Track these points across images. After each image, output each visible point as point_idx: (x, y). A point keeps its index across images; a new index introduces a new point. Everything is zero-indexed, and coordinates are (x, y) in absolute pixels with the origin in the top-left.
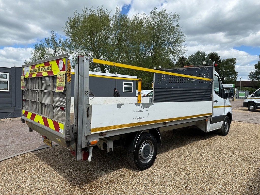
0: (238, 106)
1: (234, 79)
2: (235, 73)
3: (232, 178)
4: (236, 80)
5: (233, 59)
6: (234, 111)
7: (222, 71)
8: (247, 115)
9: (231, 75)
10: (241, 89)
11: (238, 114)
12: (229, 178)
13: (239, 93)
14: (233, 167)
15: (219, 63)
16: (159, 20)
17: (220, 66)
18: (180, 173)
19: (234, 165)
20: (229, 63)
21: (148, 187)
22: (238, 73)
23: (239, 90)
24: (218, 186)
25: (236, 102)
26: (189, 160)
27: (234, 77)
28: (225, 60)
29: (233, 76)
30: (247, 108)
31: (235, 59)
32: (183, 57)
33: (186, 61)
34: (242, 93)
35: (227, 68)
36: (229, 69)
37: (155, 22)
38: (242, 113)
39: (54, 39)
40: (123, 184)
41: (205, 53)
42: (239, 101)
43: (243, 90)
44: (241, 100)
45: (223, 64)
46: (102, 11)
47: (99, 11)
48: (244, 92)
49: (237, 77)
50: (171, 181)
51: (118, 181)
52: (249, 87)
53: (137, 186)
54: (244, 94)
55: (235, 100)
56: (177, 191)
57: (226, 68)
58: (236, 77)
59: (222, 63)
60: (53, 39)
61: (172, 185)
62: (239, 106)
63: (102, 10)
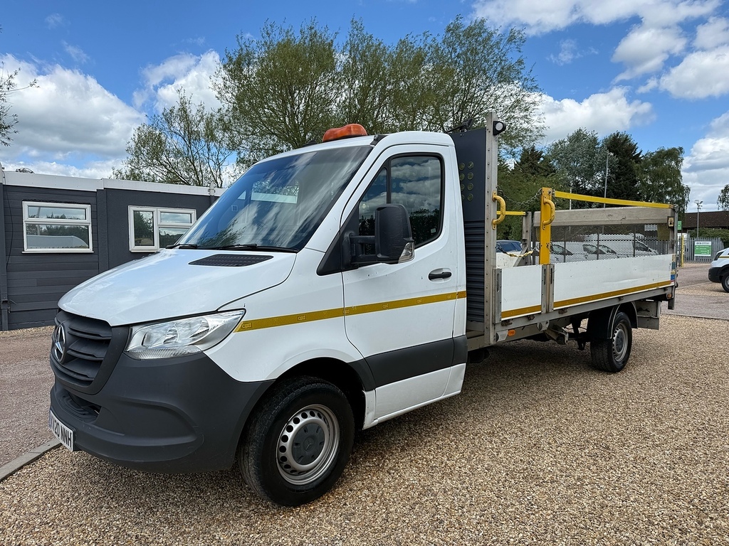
0: (692, 281)
1: (680, 206)
2: (682, 191)
3: (695, 438)
4: (684, 210)
5: (674, 149)
6: (685, 292)
7: (644, 184)
8: (722, 302)
9: (670, 195)
10: (700, 235)
11: (696, 301)
12: (687, 436)
13: (696, 244)
14: (695, 415)
15: (637, 162)
16: (468, 50)
17: (638, 169)
18: (567, 428)
19: (697, 412)
20: (662, 163)
21: (498, 455)
22: (689, 189)
23: (693, 236)
24: (661, 453)
25: (686, 270)
26: (583, 403)
27: (678, 202)
28: (652, 154)
29: (674, 199)
30: (719, 286)
31: (681, 149)
32: (533, 149)
33: (542, 159)
34: (703, 245)
35: (658, 175)
36: (663, 178)
37: (456, 54)
38: (705, 297)
39: (185, 112)
40: (437, 449)
41: (596, 136)
42: (695, 268)
43: (704, 236)
44: (701, 265)
45: (646, 165)
46: (313, 31)
47: (306, 30)
48: (710, 243)
49: (686, 199)
50: (549, 443)
51: (426, 444)
52: (722, 228)
53: (472, 452)
54: (708, 249)
55: (684, 265)
56: (566, 462)
57: (656, 176)
58: (684, 200)
59: (644, 161)
60: (183, 110)
61: (554, 450)
62: (697, 279)
63: (313, 28)
